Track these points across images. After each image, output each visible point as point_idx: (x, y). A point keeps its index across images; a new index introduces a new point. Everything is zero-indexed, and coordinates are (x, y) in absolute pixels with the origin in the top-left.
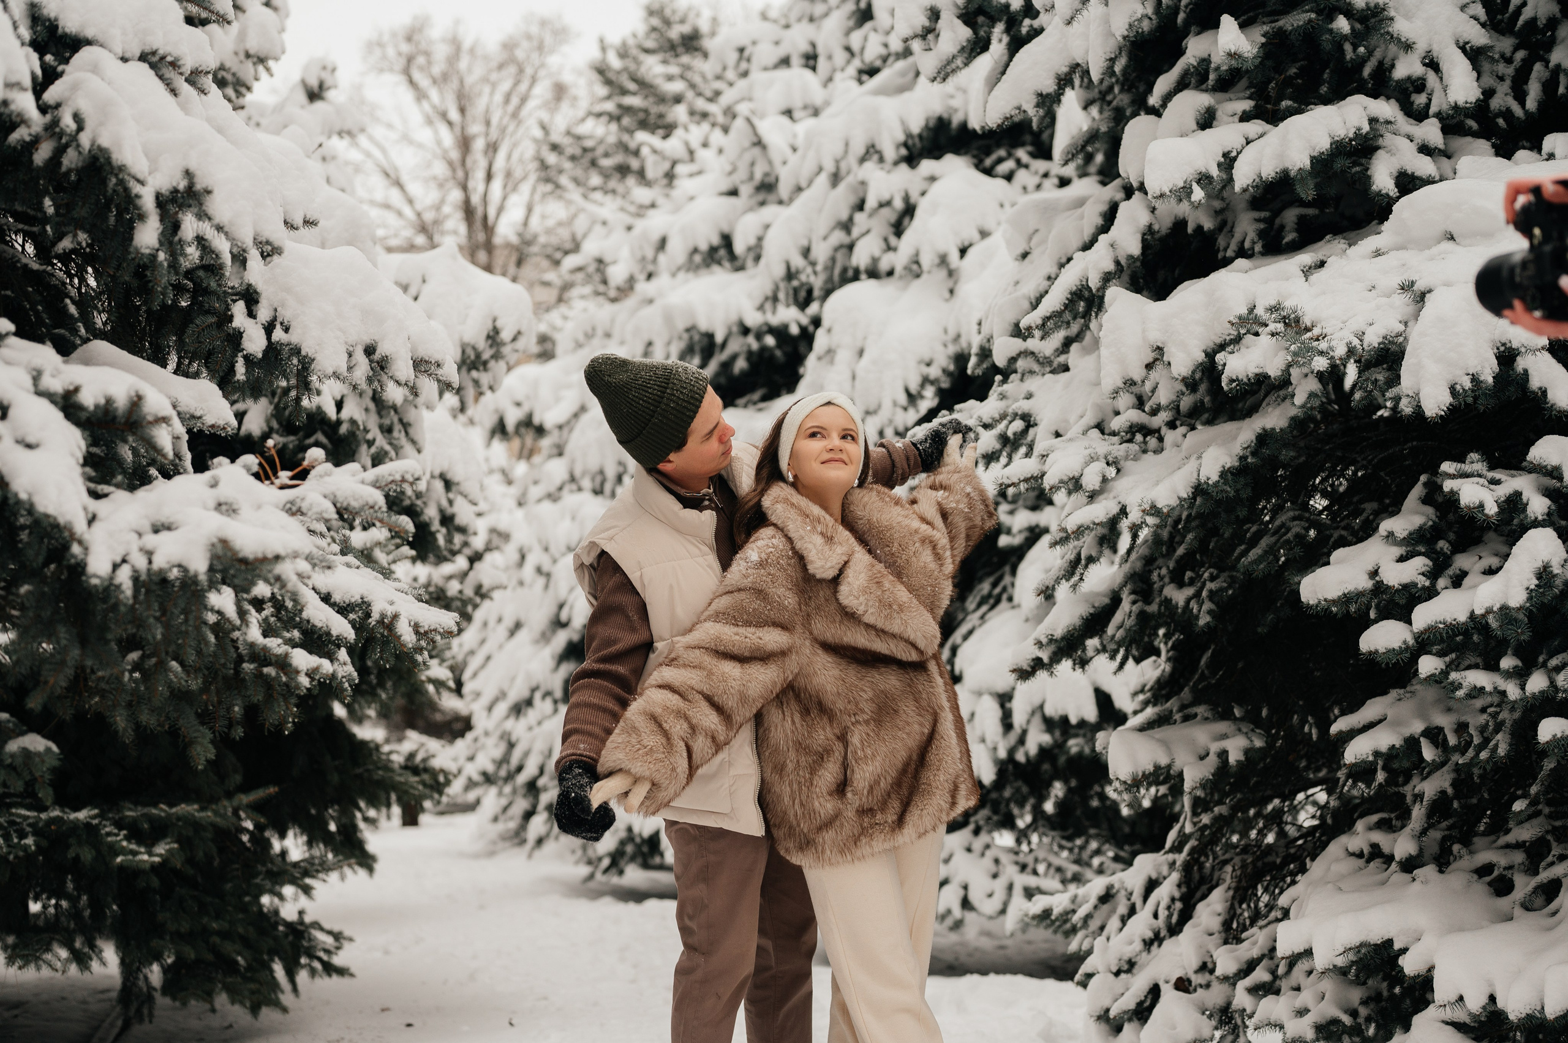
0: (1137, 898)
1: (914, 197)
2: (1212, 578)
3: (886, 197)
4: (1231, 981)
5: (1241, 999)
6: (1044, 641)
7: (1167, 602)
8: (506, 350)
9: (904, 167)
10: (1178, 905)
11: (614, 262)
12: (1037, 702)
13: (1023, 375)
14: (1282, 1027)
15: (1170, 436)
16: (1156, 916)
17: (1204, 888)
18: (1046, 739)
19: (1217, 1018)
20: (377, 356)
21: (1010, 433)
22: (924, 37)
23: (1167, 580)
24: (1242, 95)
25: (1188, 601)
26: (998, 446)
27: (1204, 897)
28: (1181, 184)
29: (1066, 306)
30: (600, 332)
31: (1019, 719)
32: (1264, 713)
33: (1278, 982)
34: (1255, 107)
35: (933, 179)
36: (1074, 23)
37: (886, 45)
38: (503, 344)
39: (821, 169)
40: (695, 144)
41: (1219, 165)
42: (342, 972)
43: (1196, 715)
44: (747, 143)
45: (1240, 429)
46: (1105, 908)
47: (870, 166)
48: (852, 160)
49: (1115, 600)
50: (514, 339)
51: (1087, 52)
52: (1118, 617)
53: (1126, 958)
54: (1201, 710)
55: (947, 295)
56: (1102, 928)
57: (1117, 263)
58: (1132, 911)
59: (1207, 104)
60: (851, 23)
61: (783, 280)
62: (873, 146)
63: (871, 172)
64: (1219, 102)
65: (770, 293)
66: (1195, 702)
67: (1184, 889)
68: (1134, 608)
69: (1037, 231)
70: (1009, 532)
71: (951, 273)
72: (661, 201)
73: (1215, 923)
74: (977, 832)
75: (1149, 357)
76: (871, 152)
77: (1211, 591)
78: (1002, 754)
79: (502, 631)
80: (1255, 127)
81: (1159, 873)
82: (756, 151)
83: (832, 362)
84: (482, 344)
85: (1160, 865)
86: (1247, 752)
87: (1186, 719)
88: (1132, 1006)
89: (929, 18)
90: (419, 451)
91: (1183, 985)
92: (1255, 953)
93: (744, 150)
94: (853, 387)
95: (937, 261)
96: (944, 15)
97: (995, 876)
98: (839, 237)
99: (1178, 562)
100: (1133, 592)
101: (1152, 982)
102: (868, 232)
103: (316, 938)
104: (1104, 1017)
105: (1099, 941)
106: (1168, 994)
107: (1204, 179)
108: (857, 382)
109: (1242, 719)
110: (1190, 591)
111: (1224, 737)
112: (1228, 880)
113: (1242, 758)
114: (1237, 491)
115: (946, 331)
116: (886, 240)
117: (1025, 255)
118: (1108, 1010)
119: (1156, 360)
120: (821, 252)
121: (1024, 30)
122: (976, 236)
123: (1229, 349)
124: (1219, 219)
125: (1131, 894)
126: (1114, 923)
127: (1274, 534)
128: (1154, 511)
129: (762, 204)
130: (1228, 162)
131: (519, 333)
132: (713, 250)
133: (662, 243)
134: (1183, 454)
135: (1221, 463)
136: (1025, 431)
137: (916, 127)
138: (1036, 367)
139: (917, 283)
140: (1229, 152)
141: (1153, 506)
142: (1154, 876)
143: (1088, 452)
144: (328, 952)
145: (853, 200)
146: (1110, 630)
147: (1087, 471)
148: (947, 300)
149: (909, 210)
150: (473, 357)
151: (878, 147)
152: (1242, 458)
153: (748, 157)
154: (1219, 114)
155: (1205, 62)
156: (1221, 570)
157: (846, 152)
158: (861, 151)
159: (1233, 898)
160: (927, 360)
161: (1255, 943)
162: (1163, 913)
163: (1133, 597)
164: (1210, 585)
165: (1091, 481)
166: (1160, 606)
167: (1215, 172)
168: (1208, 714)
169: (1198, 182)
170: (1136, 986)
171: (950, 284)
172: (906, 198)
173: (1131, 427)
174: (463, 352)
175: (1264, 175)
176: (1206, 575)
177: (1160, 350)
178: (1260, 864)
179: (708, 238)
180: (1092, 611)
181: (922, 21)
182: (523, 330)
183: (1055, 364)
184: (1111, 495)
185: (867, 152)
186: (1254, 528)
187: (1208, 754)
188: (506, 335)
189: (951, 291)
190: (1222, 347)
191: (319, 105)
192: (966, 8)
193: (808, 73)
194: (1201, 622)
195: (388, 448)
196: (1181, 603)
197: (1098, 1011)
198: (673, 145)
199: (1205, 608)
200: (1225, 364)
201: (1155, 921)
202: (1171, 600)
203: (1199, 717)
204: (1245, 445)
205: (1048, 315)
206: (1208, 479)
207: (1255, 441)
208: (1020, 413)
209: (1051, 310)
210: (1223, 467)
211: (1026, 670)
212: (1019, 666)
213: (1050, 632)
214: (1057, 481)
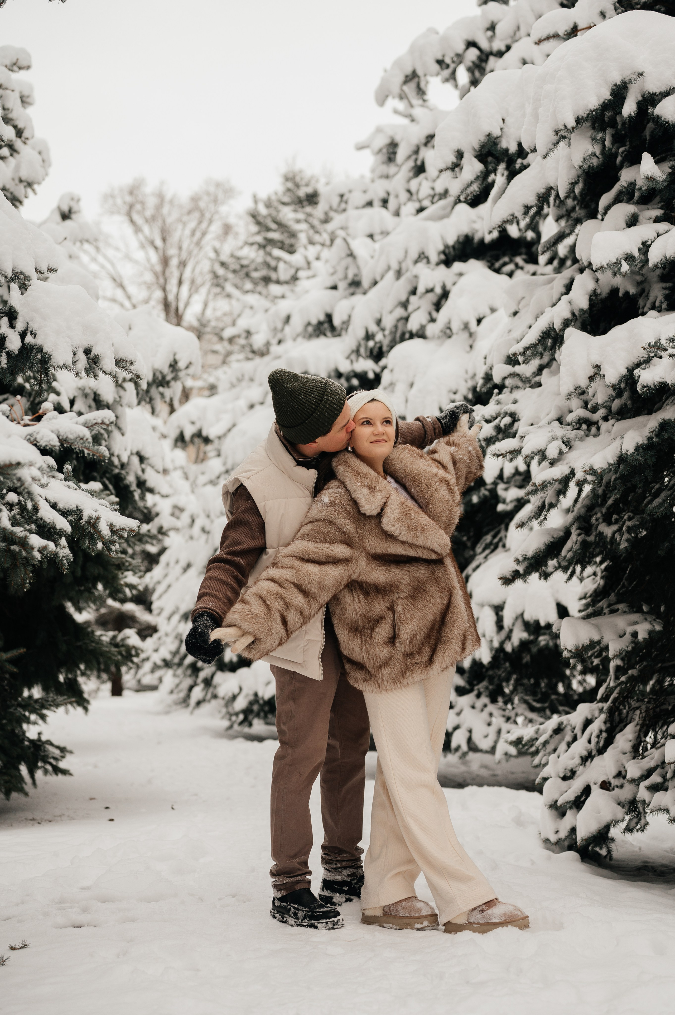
0: (578, 731)
1: (449, 286)
2: (630, 519)
3: (430, 286)
4: (636, 782)
5: (643, 793)
6: (521, 559)
7: (601, 534)
8: (181, 374)
9: (442, 267)
10: (604, 735)
11: (257, 333)
12: (519, 611)
13: (512, 389)
14: (668, 811)
15: (604, 426)
16: (589, 742)
17: (622, 725)
18: (525, 635)
19: (627, 807)
20: (92, 355)
21: (502, 425)
22: (453, 169)
23: (601, 520)
24: (656, 206)
25: (614, 534)
26: (494, 433)
27: (621, 730)
28: (614, 261)
29: (539, 341)
30: (247, 378)
31: (507, 622)
32: (662, 609)
33: (667, 783)
34: (664, 214)
35: (461, 275)
36: (548, 158)
37: (433, 189)
38: (180, 370)
39: (389, 268)
40: (311, 257)
41: (639, 250)
42: (65, 772)
43: (618, 610)
44: (343, 255)
45: (648, 420)
46: (557, 737)
47: (421, 265)
48: (409, 261)
49: (567, 533)
50: (187, 367)
51: (557, 180)
52: (569, 544)
53: (569, 768)
54: (621, 607)
55: (468, 348)
56: (555, 750)
57: (573, 314)
58: (575, 739)
59: (633, 211)
60: (411, 174)
61: (363, 339)
62: (423, 253)
63: (422, 269)
64: (641, 211)
65: (354, 348)
66: (618, 602)
67: (608, 725)
68: (579, 538)
69: (523, 298)
70: (504, 502)
71: (471, 335)
72: (288, 294)
73: (628, 747)
74: (478, 696)
75: (591, 372)
76: (422, 257)
77: (628, 527)
78: (496, 644)
79: (178, 569)
80: (663, 226)
81: (593, 716)
82: (350, 260)
83: (393, 391)
84: (166, 370)
85: (593, 710)
86: (650, 633)
87: (613, 611)
88: (572, 798)
89: (456, 157)
90: (123, 435)
91: (605, 786)
92: (652, 764)
93: (341, 259)
94: (406, 407)
95: (462, 326)
96: (466, 155)
97: (489, 724)
98: (400, 312)
99: (608, 509)
100: (579, 528)
101: (585, 784)
102: (418, 308)
103: (48, 750)
104: (554, 806)
105: (553, 757)
106: (596, 791)
107: (629, 258)
108: (409, 403)
109: (647, 613)
110: (615, 527)
111: (636, 623)
112: (637, 719)
113: (647, 637)
114: (645, 460)
115: (467, 372)
116: (430, 314)
117: (515, 313)
118: (556, 801)
119: (596, 374)
120: (389, 322)
121: (518, 166)
122: (488, 311)
123: (642, 367)
124: (640, 288)
125: (574, 728)
126: (563, 746)
127: (670, 490)
128: (592, 471)
129: (353, 294)
130: (645, 247)
131: (190, 363)
132: (320, 323)
133: (288, 319)
134: (612, 437)
135: (636, 441)
136: (512, 424)
137: (451, 241)
138: (520, 384)
139: (449, 341)
140: (646, 242)
141: (591, 468)
142: (589, 717)
143: (551, 434)
144: (56, 759)
145: (409, 288)
146: (563, 553)
147: (549, 447)
148: (468, 352)
149: (445, 295)
150: (160, 378)
151: (426, 254)
152: (650, 439)
153: (344, 263)
154: (641, 218)
155: (632, 184)
156: (635, 514)
157: (406, 257)
158: (415, 256)
159: (640, 730)
160: (454, 390)
161: (652, 759)
162: (594, 740)
163: (578, 531)
164: (628, 523)
165: (552, 453)
166: (596, 537)
167: (636, 254)
168: (626, 609)
169: (626, 260)
170: (576, 786)
171: (470, 342)
172: (444, 287)
173: (579, 420)
174: (154, 375)
175: (668, 256)
176: (626, 517)
177: (598, 367)
178: (658, 710)
179: (318, 316)
180: (552, 540)
181: (452, 158)
182: (193, 361)
183: (533, 382)
184: (565, 462)
185: (419, 257)
186: (657, 486)
187: (625, 634)
188: (182, 364)
189: (471, 347)
190: (638, 365)
191: (68, 222)
192: (480, 151)
193: (383, 211)
194: (622, 547)
196: (609, 535)
197: (550, 802)
198: (297, 259)
199: (624, 537)
200: (639, 376)
201: (589, 745)
202: (603, 533)
203: (620, 611)
204: (652, 430)
205: (527, 346)
206: (627, 451)
207: (658, 427)
208: (509, 412)
209: (529, 343)
210: (637, 444)
211: (508, 579)
212: (504, 575)
213: (524, 553)
214: (530, 452)
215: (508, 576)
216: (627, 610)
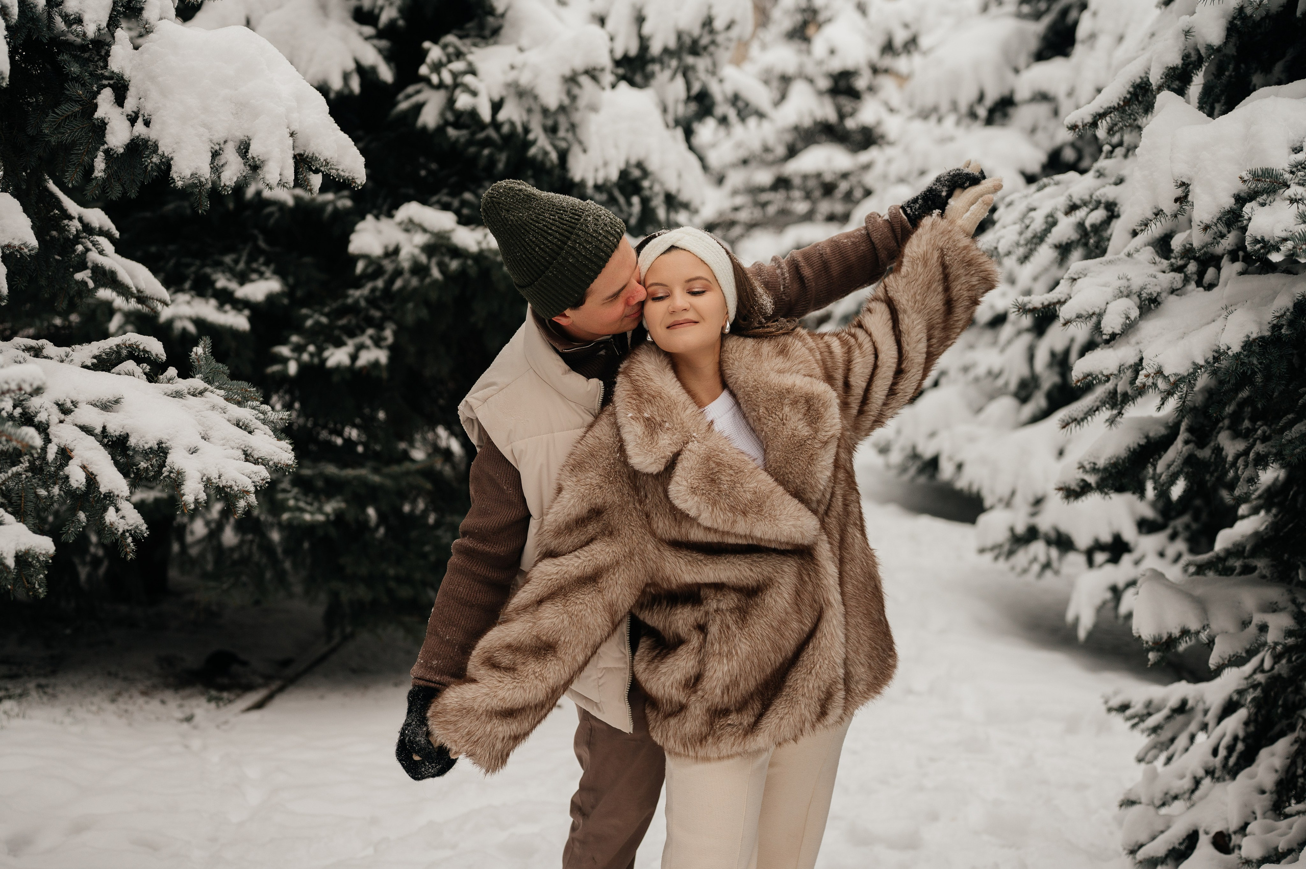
0: (1211, 718)
7: (1218, 450)
8: (721, 38)
10: (1240, 746)
16: (1215, 752)
21: (1088, 224)
23: (1225, 423)
25: (1237, 457)
26: (1074, 236)
38: (718, 33)
43: (1254, 569)
46: (1180, 719)
49: (1172, 433)
50: (729, 27)
52: (1170, 454)
56: (1172, 740)
68: (1187, 448)
73: (1270, 780)
75: (1177, 191)
77: (1258, 454)
81: (1241, 697)
87: (1247, 570)
88: (1162, 853)
91: (1222, 842)
99: (1240, 405)
101: (1193, 828)
104: (1136, 853)
110: (1241, 446)
111: (1273, 608)
114: (1269, 364)
118: (1143, 846)
119: (1184, 196)
123: (1260, 199)
125: (1208, 710)
126: (1184, 738)
128: (1162, 373)
131: (733, 22)
135: (1248, 330)
136: (1106, 223)
141: (1161, 370)
142: (1233, 698)
143: (1122, 282)
146: (1160, 467)
147: (1111, 308)
150: (689, 42)
152: (1276, 328)
162: (1222, 752)
163: (1188, 435)
164: (1259, 447)
166: (1211, 452)
168: (1266, 572)
170: (1178, 828)
173: (1191, 250)
176: (1260, 432)
180: (1143, 442)
182: (737, 19)
187: (1248, 624)
188: (719, 24)
190: (1252, 196)
195: (549, 148)
197: (1130, 843)
200: (1250, 219)
201: (1211, 758)
202: (1222, 449)
203: (1256, 573)
204: (1278, 314)
205: (1101, 111)
206: (1229, 348)
207: (1291, 310)
208: (1103, 200)
209: (1105, 106)
210: (1248, 337)
211: (1074, 491)
212: (1067, 485)
213: (1093, 460)
214: (1074, 316)
215: (1074, 486)
216: (1268, 574)
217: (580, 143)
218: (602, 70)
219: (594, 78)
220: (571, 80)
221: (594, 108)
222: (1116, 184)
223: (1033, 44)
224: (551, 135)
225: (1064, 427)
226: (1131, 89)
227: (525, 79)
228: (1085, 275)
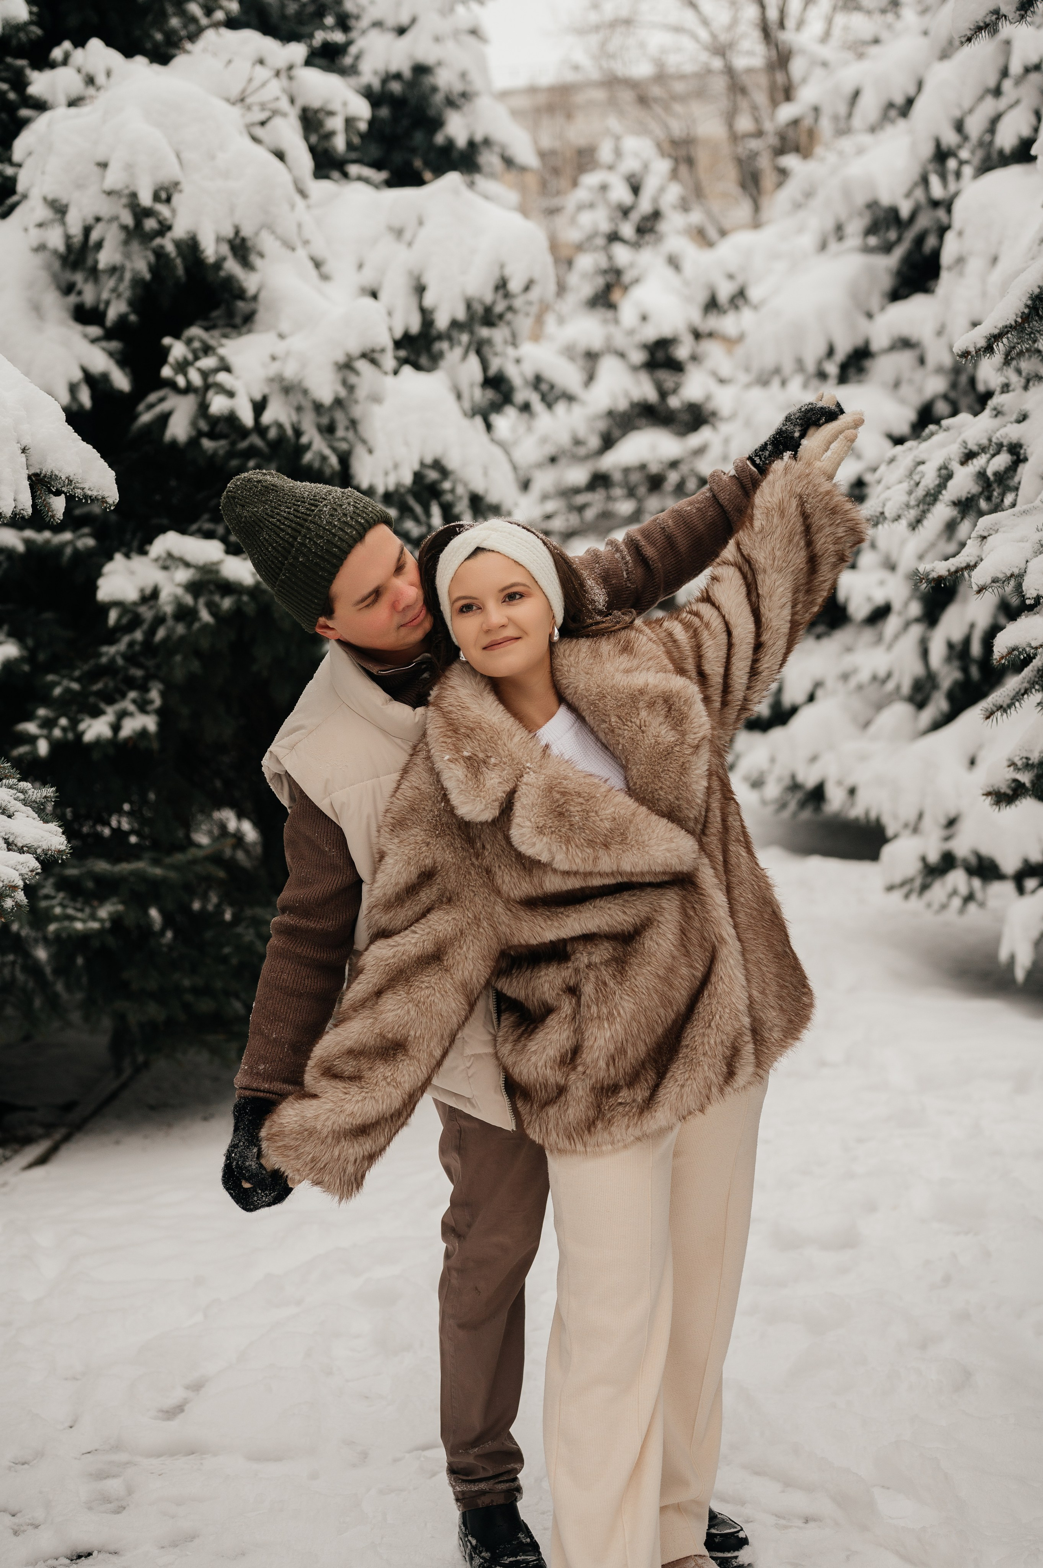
3: (1034, 59)
6: (1020, 763)
8: (520, 302)
21: (990, 473)
26: (975, 488)
29: (1025, 316)
38: (515, 296)
50: (527, 288)
83: (962, 273)
98: (987, 105)
102: (1015, 103)
120: (975, 127)
131: (531, 281)
136: (1011, 469)
145: (999, 63)
147: (1030, 568)
150: (481, 311)
174: (469, 307)
182: (536, 277)
188: (515, 286)
195: (327, 452)
205: (996, 331)
208: (1005, 443)
209: (1000, 325)
211: (1005, 794)
212: (996, 788)
213: (1025, 755)
214: (989, 581)
215: (1004, 789)
217: (364, 442)
218: (383, 350)
219: (374, 362)
220: (347, 366)
221: (376, 399)
222: (1019, 421)
223: (886, 282)
224: (327, 436)
225: (988, 718)
226: (1029, 302)
227: (290, 371)
228: (997, 531)
